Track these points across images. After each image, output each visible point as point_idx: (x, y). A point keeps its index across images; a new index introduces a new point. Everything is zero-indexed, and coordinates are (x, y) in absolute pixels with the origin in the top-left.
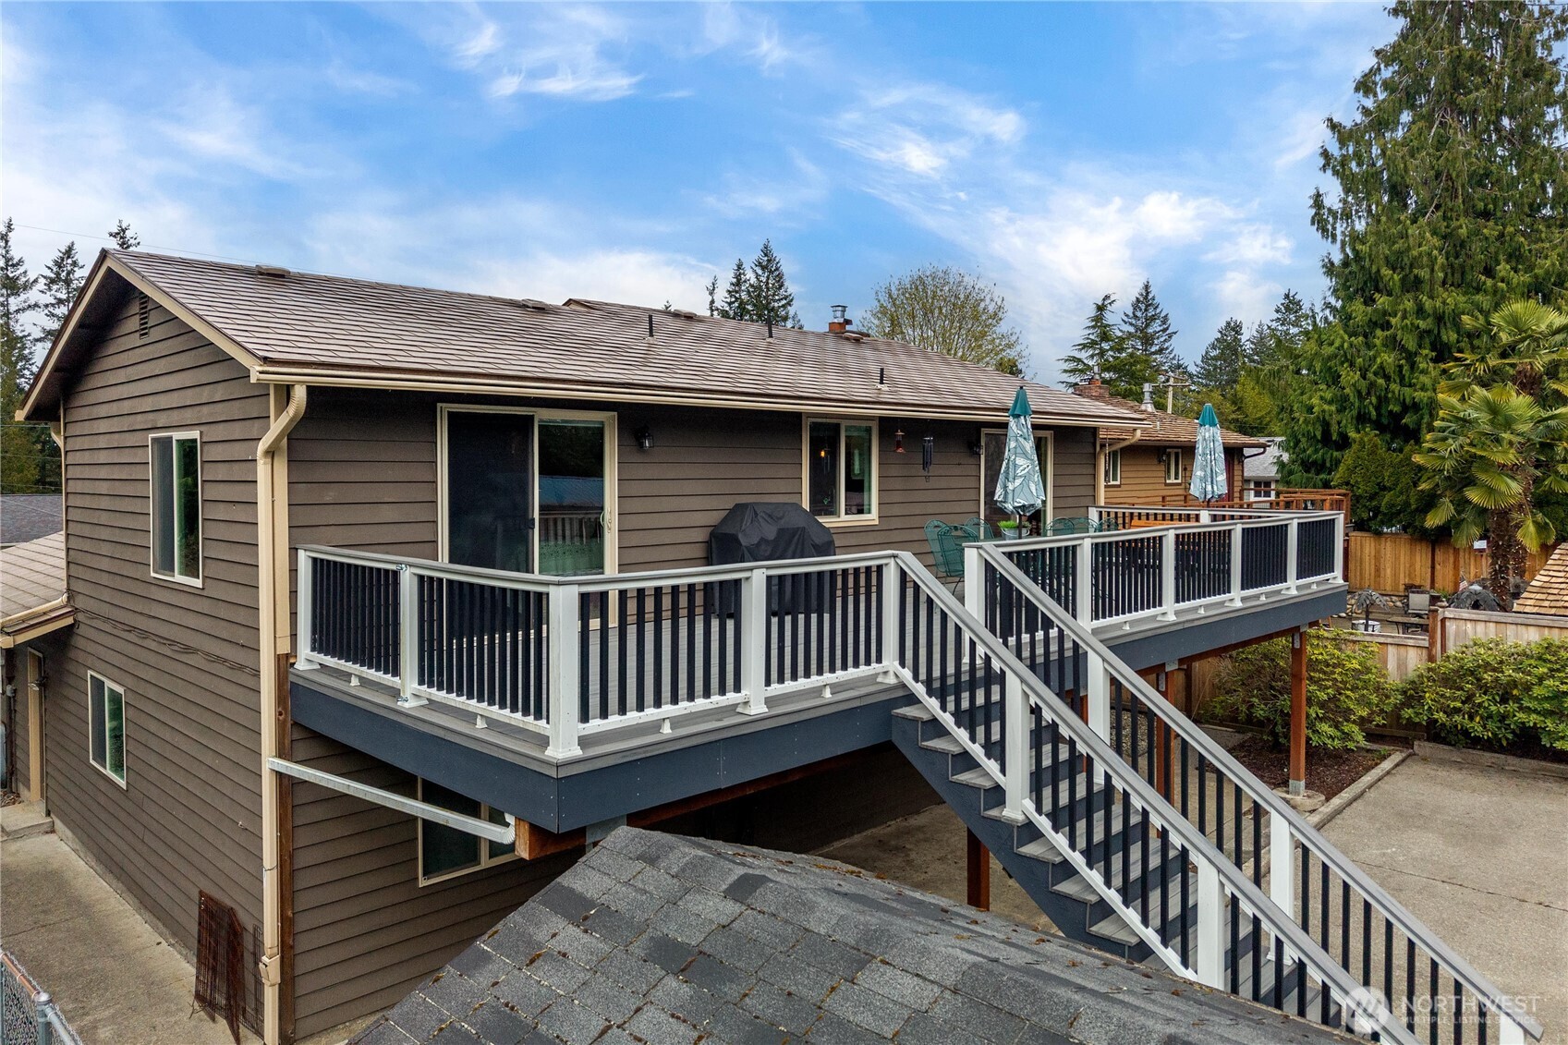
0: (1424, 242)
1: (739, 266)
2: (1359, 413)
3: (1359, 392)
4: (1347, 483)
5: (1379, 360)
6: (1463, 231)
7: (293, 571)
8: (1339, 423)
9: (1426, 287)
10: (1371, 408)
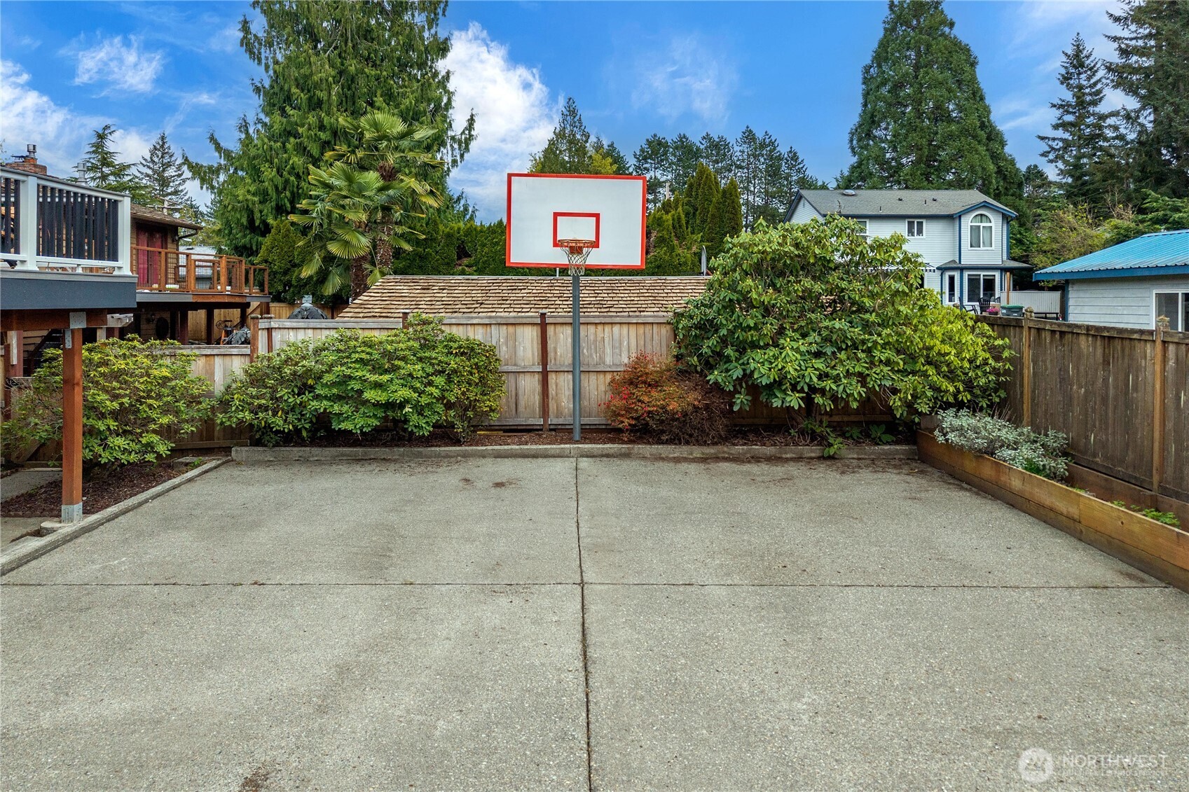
0: (323, 70)
2: (277, 205)
3: (277, 188)
4: (266, 261)
5: (291, 162)
6: (353, 68)
8: (261, 212)
9: (325, 106)
10: (286, 200)
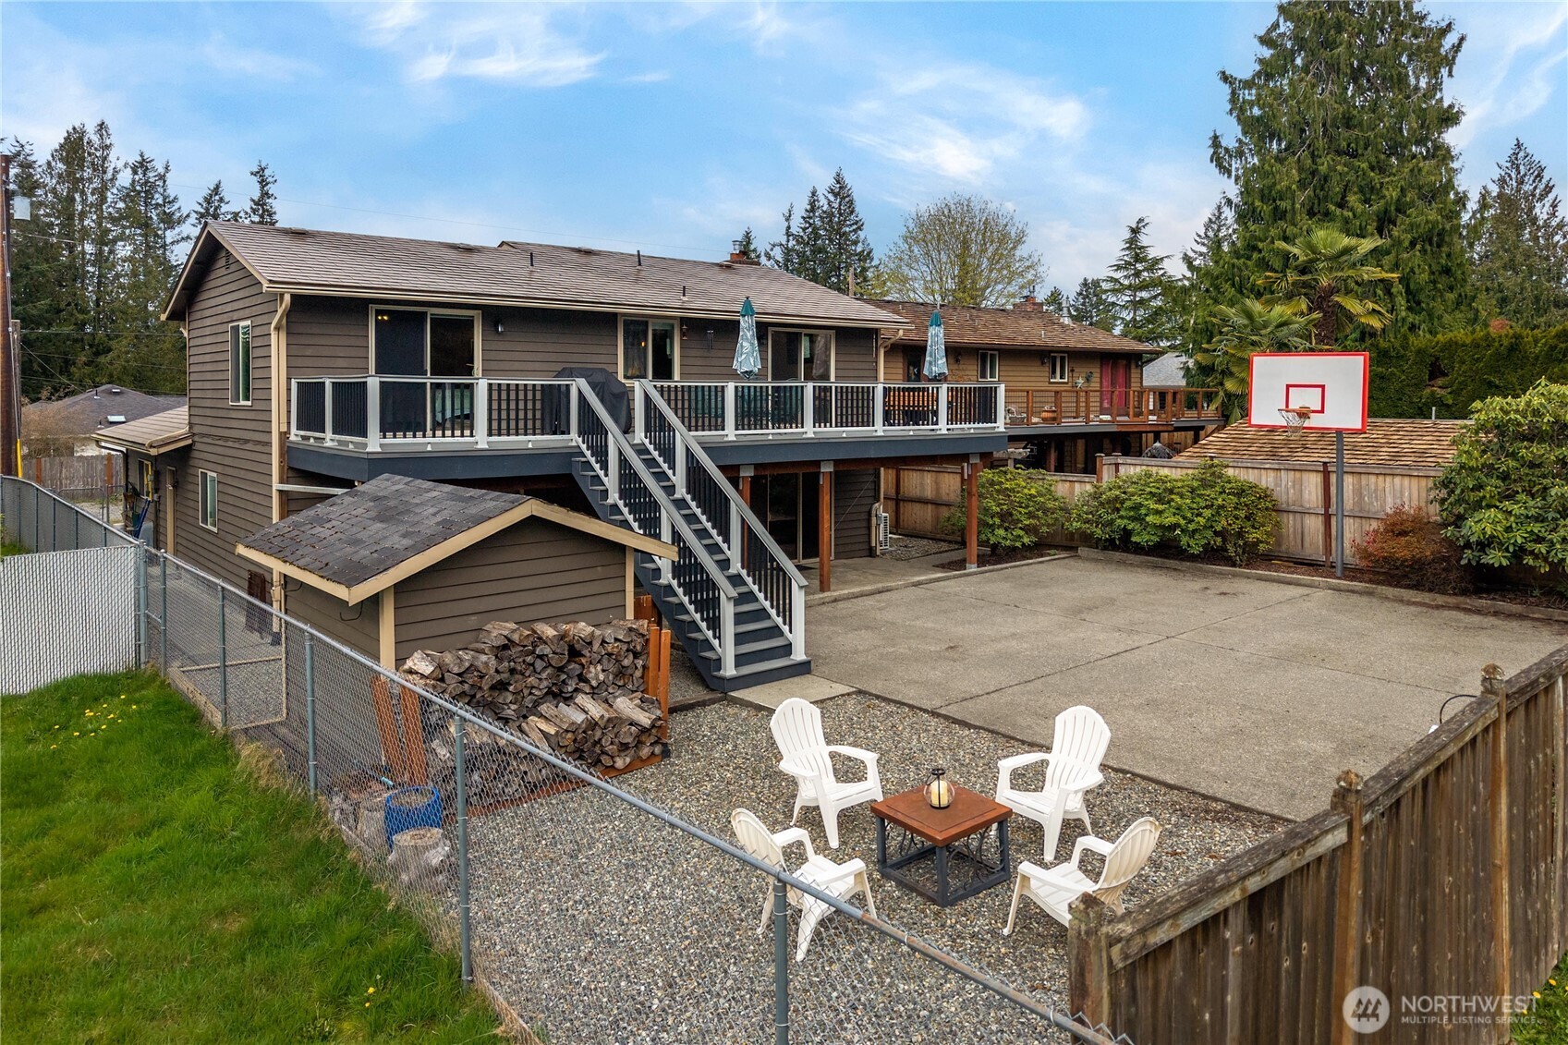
1: (814, 194)
7: (289, 390)
